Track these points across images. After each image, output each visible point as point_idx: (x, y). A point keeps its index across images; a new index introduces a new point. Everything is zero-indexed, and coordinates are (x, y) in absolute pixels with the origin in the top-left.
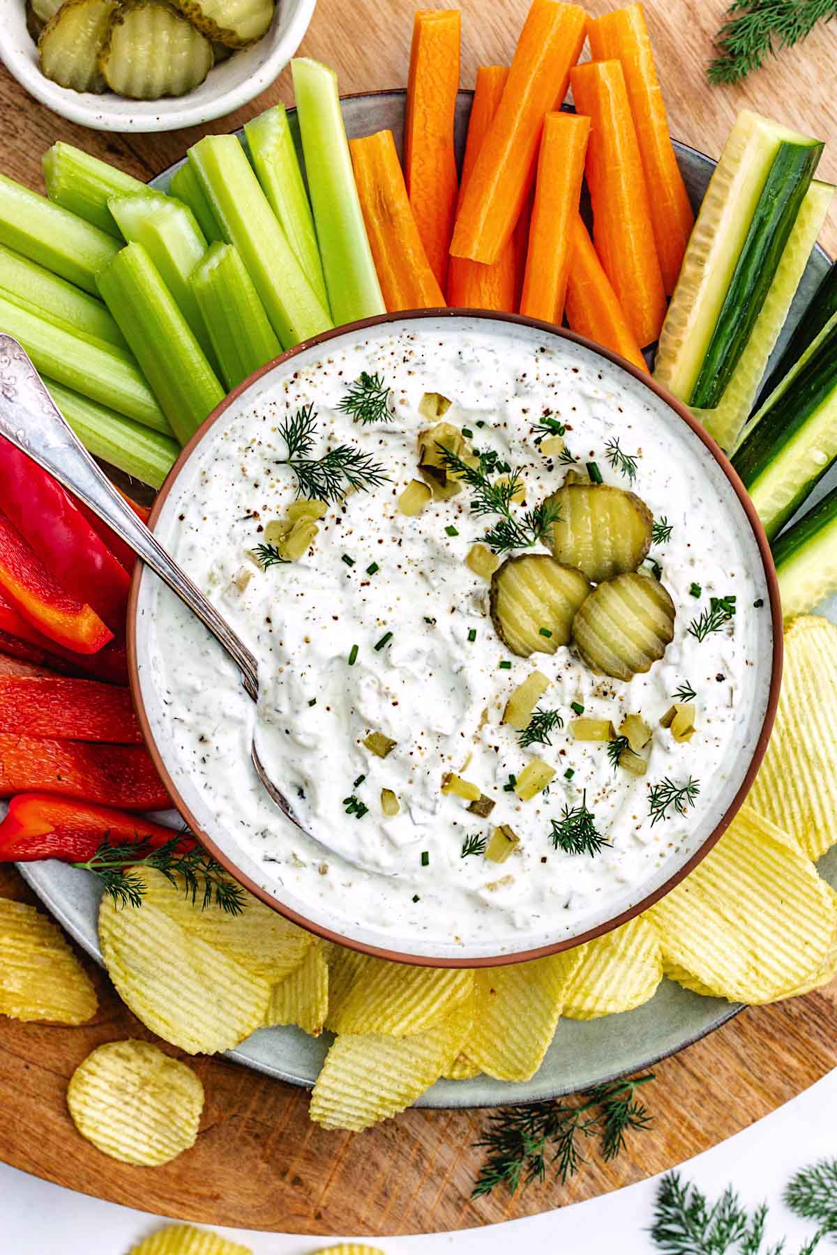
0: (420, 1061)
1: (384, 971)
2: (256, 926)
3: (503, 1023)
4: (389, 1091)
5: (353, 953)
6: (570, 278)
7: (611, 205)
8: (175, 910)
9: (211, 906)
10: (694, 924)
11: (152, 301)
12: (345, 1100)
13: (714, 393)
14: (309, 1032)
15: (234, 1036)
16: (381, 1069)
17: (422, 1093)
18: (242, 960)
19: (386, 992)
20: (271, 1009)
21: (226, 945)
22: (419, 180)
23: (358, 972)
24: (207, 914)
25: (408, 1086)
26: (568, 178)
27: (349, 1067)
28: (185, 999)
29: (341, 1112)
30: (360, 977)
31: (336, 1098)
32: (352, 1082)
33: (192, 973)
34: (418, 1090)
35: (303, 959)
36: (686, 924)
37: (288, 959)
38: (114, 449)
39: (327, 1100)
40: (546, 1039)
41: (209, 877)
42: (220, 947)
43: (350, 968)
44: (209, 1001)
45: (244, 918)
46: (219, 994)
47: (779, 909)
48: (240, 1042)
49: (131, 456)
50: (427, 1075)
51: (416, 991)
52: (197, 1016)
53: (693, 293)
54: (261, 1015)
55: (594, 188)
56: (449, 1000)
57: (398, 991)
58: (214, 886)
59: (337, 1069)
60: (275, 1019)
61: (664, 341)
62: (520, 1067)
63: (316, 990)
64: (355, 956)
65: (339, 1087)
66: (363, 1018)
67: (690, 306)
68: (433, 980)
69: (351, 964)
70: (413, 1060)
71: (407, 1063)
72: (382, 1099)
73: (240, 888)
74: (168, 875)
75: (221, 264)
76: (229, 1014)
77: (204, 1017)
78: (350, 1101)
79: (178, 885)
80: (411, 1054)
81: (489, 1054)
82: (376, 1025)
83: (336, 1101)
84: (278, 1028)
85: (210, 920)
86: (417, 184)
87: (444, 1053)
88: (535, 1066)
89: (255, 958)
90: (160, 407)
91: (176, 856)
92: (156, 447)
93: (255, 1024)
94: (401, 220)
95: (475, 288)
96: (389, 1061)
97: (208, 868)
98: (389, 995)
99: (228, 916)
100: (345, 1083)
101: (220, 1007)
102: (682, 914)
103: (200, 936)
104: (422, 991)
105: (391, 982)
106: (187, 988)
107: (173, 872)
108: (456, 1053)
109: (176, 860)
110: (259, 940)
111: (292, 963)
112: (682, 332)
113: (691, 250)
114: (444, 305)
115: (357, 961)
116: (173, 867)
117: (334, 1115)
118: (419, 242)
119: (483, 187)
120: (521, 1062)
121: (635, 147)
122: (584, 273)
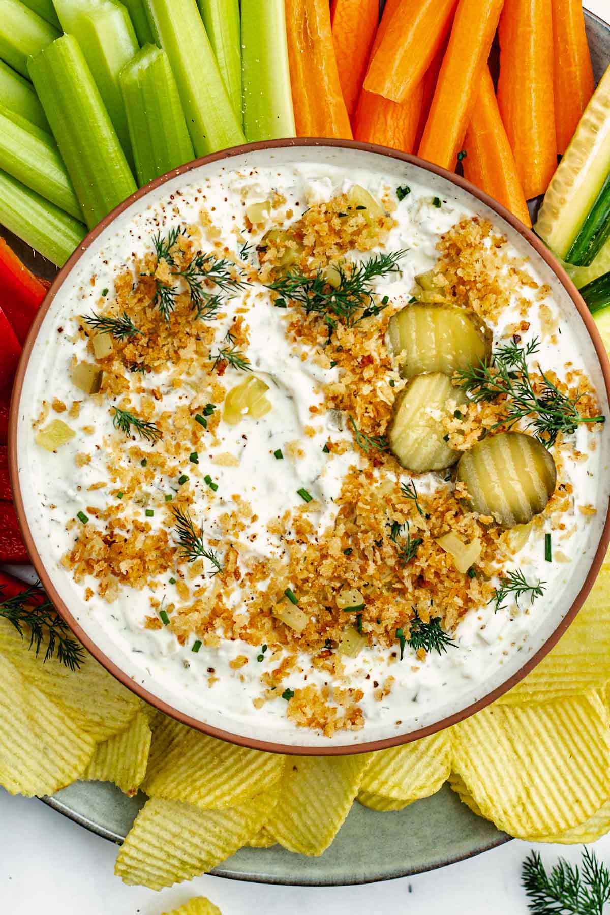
0: (223, 831)
1: (201, 745)
2: (91, 684)
3: (302, 799)
4: (190, 855)
5: (175, 722)
6: (470, 126)
7: (518, 62)
8: (17, 658)
9: (52, 659)
10: (487, 745)
11: (80, 90)
12: (149, 860)
13: (589, 253)
14: (124, 791)
15: (53, 783)
16: (186, 835)
17: (222, 861)
18: (73, 715)
19: (199, 765)
20: (93, 763)
21: (60, 698)
22: (343, 14)
23: (175, 741)
24: (48, 666)
25: (209, 853)
26: (481, 33)
27: (156, 830)
28: (14, 742)
29: (143, 871)
30: (177, 746)
31: (141, 857)
32: (157, 844)
33: (24, 718)
34: (217, 858)
35: (130, 722)
36: (480, 742)
37: (114, 719)
38: (23, 223)
39: (132, 858)
40: (340, 817)
41: (54, 631)
42: (54, 699)
43: (169, 735)
44: (36, 747)
45: (81, 676)
46: (47, 743)
47: (565, 762)
48: (58, 790)
49: (38, 232)
50: (228, 844)
51: (227, 769)
52: (22, 759)
53: (583, 157)
54: (81, 768)
55: (504, 44)
56: (255, 783)
57: (211, 766)
58: (57, 641)
59: (144, 830)
60: (94, 775)
61: (550, 196)
62: (313, 842)
63: (137, 753)
64: (177, 725)
65: (144, 847)
66: (173, 785)
67: (578, 169)
68: (244, 762)
69: (171, 732)
70: (217, 830)
71: (210, 831)
72: (183, 862)
73: (81, 646)
74: (16, 624)
75: (151, 67)
76: (52, 762)
77: (30, 762)
78: (154, 862)
79: (25, 635)
80: (216, 824)
81: (285, 826)
82: (183, 794)
83: (140, 861)
84: (96, 782)
85: (48, 672)
86: (342, 17)
87: (247, 826)
88: (326, 843)
89: (85, 714)
90: (74, 191)
91: (26, 608)
92: (62, 227)
93: (75, 776)
94: (321, 48)
95: (382, 119)
96: (194, 827)
97: (54, 623)
98: (201, 768)
99: (67, 671)
100: (150, 844)
101: (46, 754)
102: (480, 732)
103: (37, 686)
104: (233, 770)
105: (204, 757)
106: (18, 732)
107: (21, 623)
108: (258, 827)
109: (25, 611)
110: (91, 698)
111: (119, 725)
112: (567, 192)
113: (587, 116)
114: (350, 136)
115: (177, 729)
116: (22, 618)
117: (136, 872)
118: (336, 71)
119: (402, 32)
120: (315, 837)
121: (549, 13)
122: (484, 123)
